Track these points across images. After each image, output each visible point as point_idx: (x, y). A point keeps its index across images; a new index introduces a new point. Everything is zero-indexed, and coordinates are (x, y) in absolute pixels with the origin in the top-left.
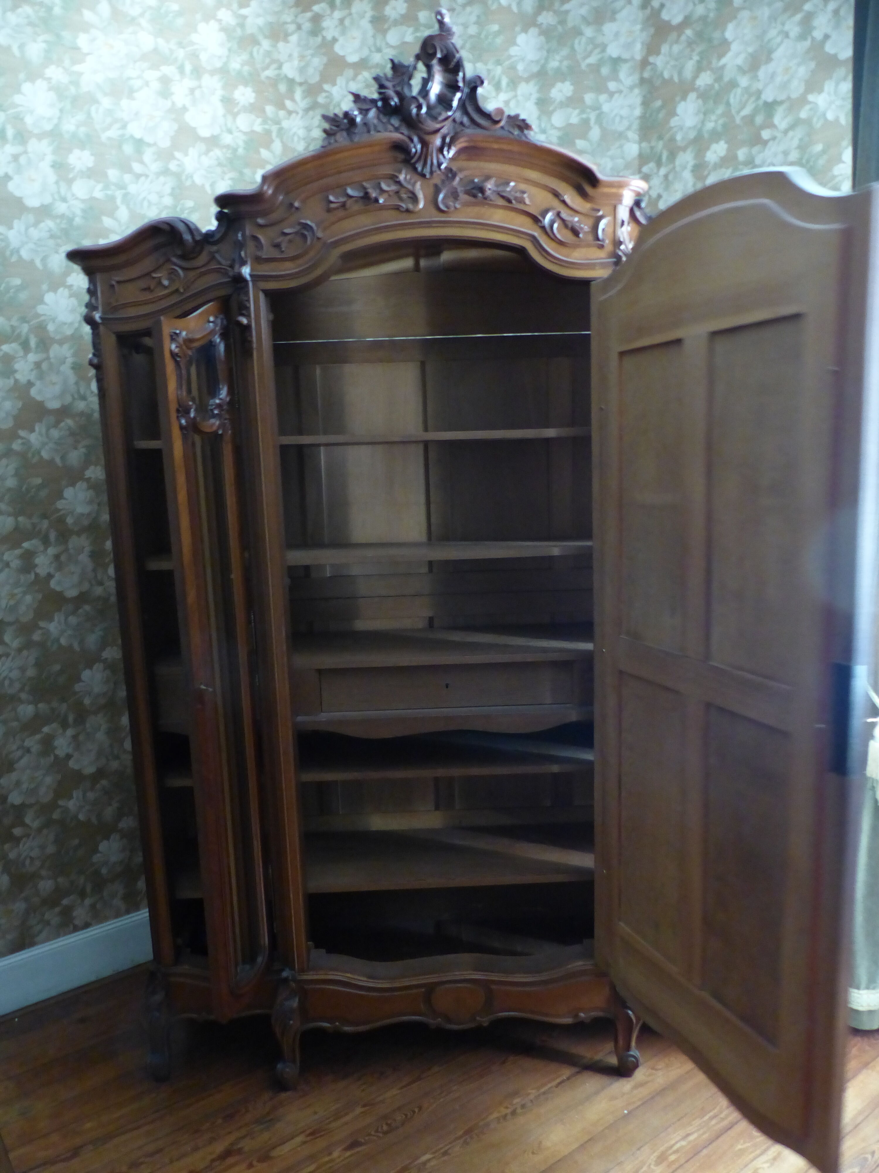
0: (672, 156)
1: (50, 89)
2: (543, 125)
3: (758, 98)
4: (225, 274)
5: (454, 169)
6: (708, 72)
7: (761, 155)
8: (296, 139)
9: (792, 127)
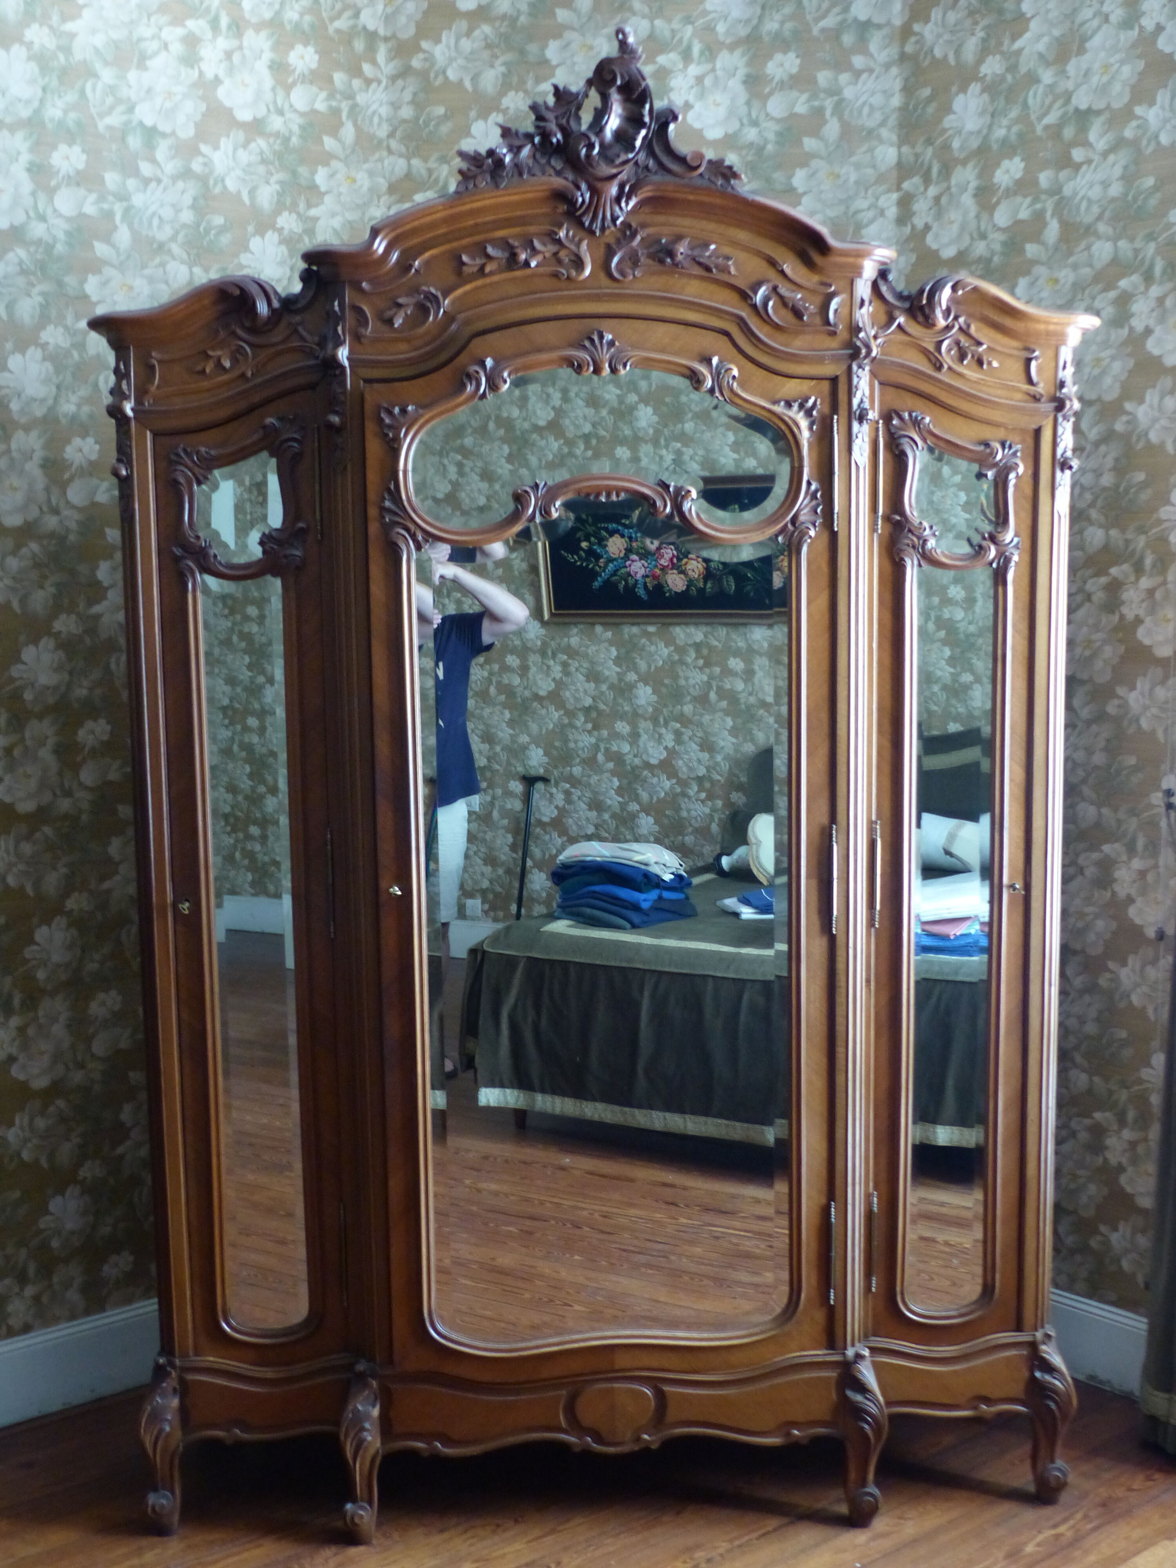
0: (946, 171)
1: (29, 59)
2: (754, 115)
3: (1068, 101)
4: (311, 354)
5: (634, 225)
6: (998, 57)
7: (1072, 184)
8: (376, 120)
9: (1113, 149)
